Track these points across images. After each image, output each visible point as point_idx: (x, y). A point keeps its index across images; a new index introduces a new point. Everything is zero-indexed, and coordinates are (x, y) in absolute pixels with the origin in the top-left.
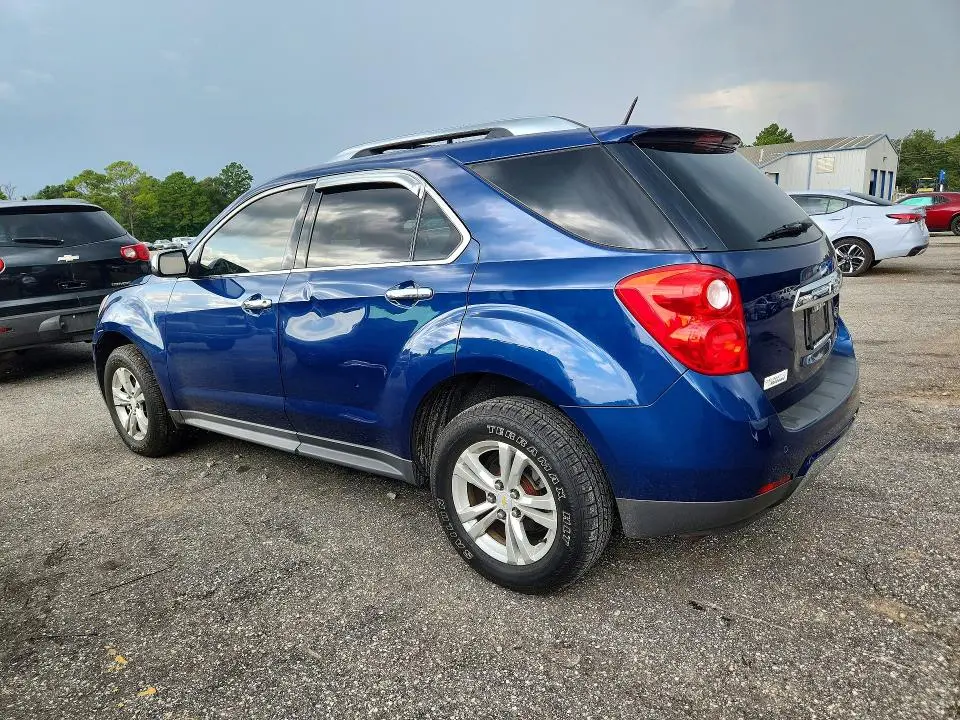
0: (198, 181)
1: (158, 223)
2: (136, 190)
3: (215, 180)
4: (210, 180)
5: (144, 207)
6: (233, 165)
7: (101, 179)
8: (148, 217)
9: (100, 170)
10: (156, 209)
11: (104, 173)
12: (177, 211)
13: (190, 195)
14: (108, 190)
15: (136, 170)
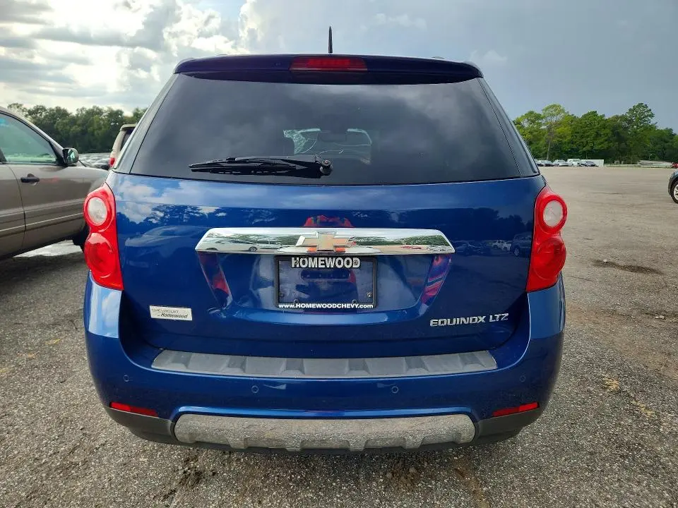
0: (606, 118)
1: (567, 148)
2: (558, 124)
3: (621, 117)
4: (617, 117)
5: (561, 137)
6: (640, 105)
7: (538, 117)
8: (561, 143)
9: (538, 111)
10: (569, 138)
11: (541, 113)
12: (583, 140)
13: (597, 128)
14: (540, 125)
15: (563, 111)
